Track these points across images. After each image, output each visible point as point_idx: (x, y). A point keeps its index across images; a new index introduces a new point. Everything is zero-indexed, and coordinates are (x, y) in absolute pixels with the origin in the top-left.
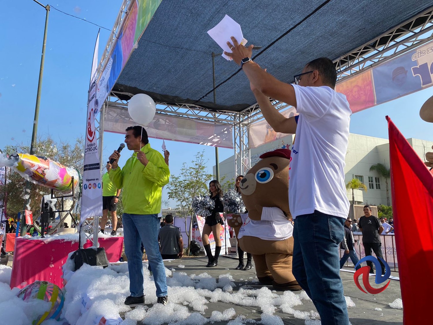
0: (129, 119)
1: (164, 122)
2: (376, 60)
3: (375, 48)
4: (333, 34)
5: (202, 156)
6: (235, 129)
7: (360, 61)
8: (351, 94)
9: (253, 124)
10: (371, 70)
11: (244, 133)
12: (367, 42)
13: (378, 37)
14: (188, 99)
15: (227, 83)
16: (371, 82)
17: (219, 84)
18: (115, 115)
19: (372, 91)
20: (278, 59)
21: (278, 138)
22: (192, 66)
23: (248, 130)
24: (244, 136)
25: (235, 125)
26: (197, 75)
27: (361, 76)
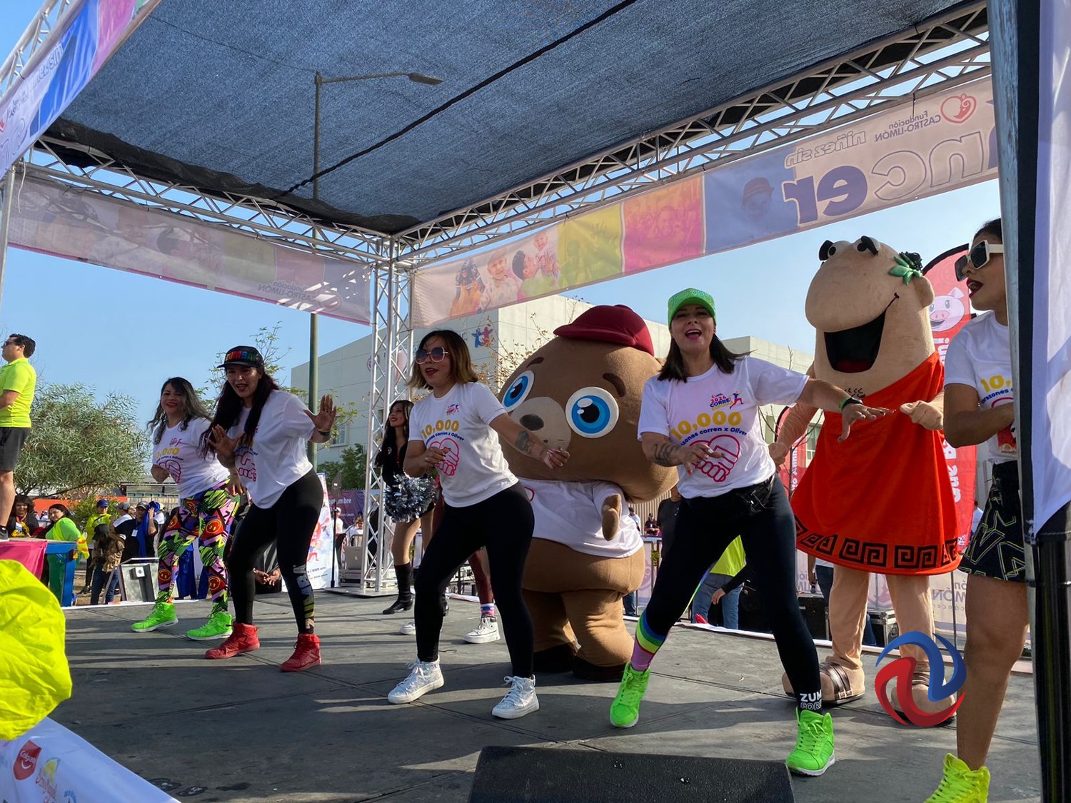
0: (85, 219)
1: (187, 238)
2: (714, 156)
3: (715, 128)
4: (635, 78)
5: (271, 338)
6: (377, 277)
7: (680, 153)
8: (655, 225)
9: (423, 269)
10: (701, 175)
11: (399, 290)
12: (699, 112)
13: (723, 105)
14: (258, 184)
15: (372, 156)
16: (698, 203)
17: (351, 155)
18: (44, 202)
19: (698, 223)
20: (503, 116)
21: (482, 308)
22: (287, 100)
23: (411, 283)
24: (399, 296)
25: (378, 266)
26: (298, 125)
27: (679, 186)
